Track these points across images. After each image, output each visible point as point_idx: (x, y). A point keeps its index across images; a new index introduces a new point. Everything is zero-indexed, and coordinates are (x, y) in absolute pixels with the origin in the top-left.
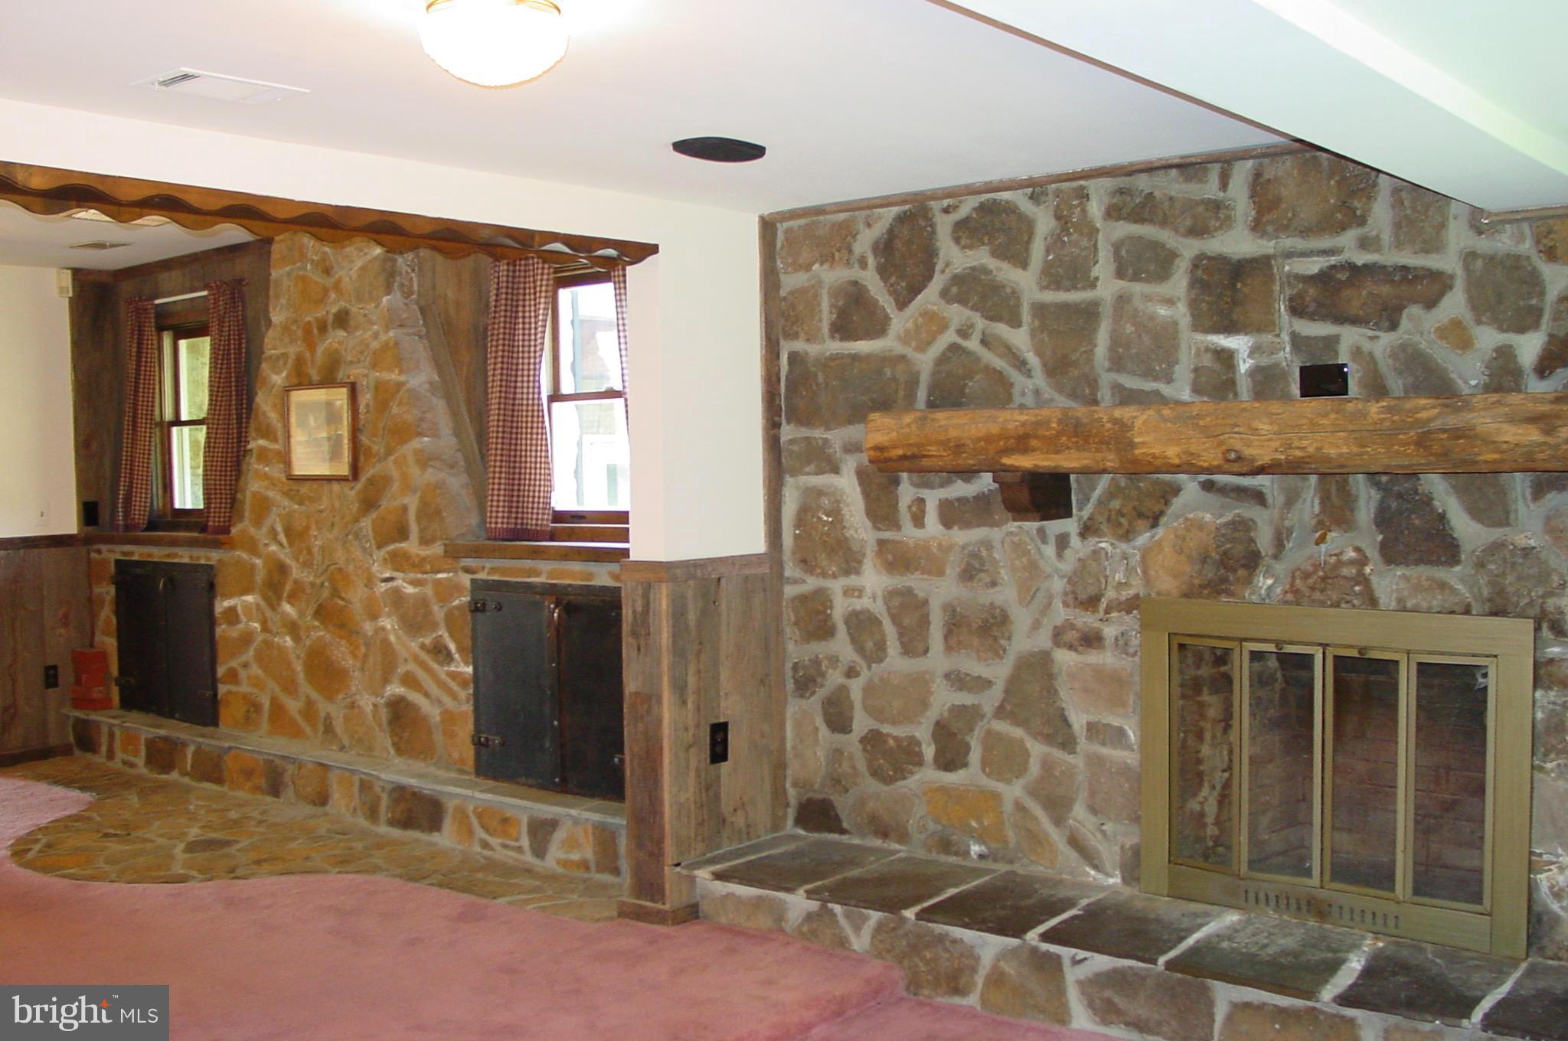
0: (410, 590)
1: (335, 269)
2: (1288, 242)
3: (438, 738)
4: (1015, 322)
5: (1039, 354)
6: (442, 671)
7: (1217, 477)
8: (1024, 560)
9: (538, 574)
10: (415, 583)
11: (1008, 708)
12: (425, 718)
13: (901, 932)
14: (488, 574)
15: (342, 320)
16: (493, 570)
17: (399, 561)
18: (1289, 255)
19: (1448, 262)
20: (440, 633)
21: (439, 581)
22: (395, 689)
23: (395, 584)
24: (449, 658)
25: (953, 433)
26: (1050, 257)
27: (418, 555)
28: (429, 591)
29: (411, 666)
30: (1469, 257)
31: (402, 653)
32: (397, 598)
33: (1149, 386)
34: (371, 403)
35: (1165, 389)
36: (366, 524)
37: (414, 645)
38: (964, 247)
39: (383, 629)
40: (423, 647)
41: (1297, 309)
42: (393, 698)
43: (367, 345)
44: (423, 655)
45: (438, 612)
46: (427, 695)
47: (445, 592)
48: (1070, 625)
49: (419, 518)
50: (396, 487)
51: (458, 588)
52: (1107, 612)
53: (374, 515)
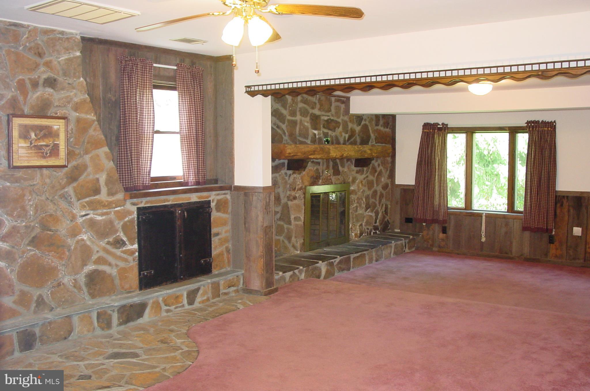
0: (99, 218)
1: (46, 55)
2: (323, 113)
3: (117, 282)
4: (284, 123)
5: (288, 132)
6: (118, 252)
7: (314, 160)
8: (284, 181)
9: (169, 201)
10: (102, 214)
11: (282, 217)
12: (110, 275)
13: (309, 270)
14: (145, 204)
15: (51, 83)
16: (147, 202)
17: (94, 206)
18: (323, 115)
19: (340, 120)
20: (118, 234)
21: (118, 211)
22: (91, 267)
23: (88, 217)
24: (124, 244)
25: (303, 150)
26: (290, 109)
27: (107, 201)
28: (112, 216)
29: (102, 254)
30: (343, 120)
31: (96, 248)
32: (92, 224)
33: (304, 140)
34: (74, 129)
35: (306, 141)
36: (70, 190)
37: (103, 243)
38: (276, 103)
39: (83, 240)
40: (108, 243)
41: (324, 127)
42: (90, 272)
43: (72, 99)
44: (109, 247)
45: (118, 225)
46: (110, 265)
47: (121, 215)
48: (290, 195)
49: (107, 184)
50: (90, 169)
51: (130, 213)
52: (297, 191)
53: (75, 184)
